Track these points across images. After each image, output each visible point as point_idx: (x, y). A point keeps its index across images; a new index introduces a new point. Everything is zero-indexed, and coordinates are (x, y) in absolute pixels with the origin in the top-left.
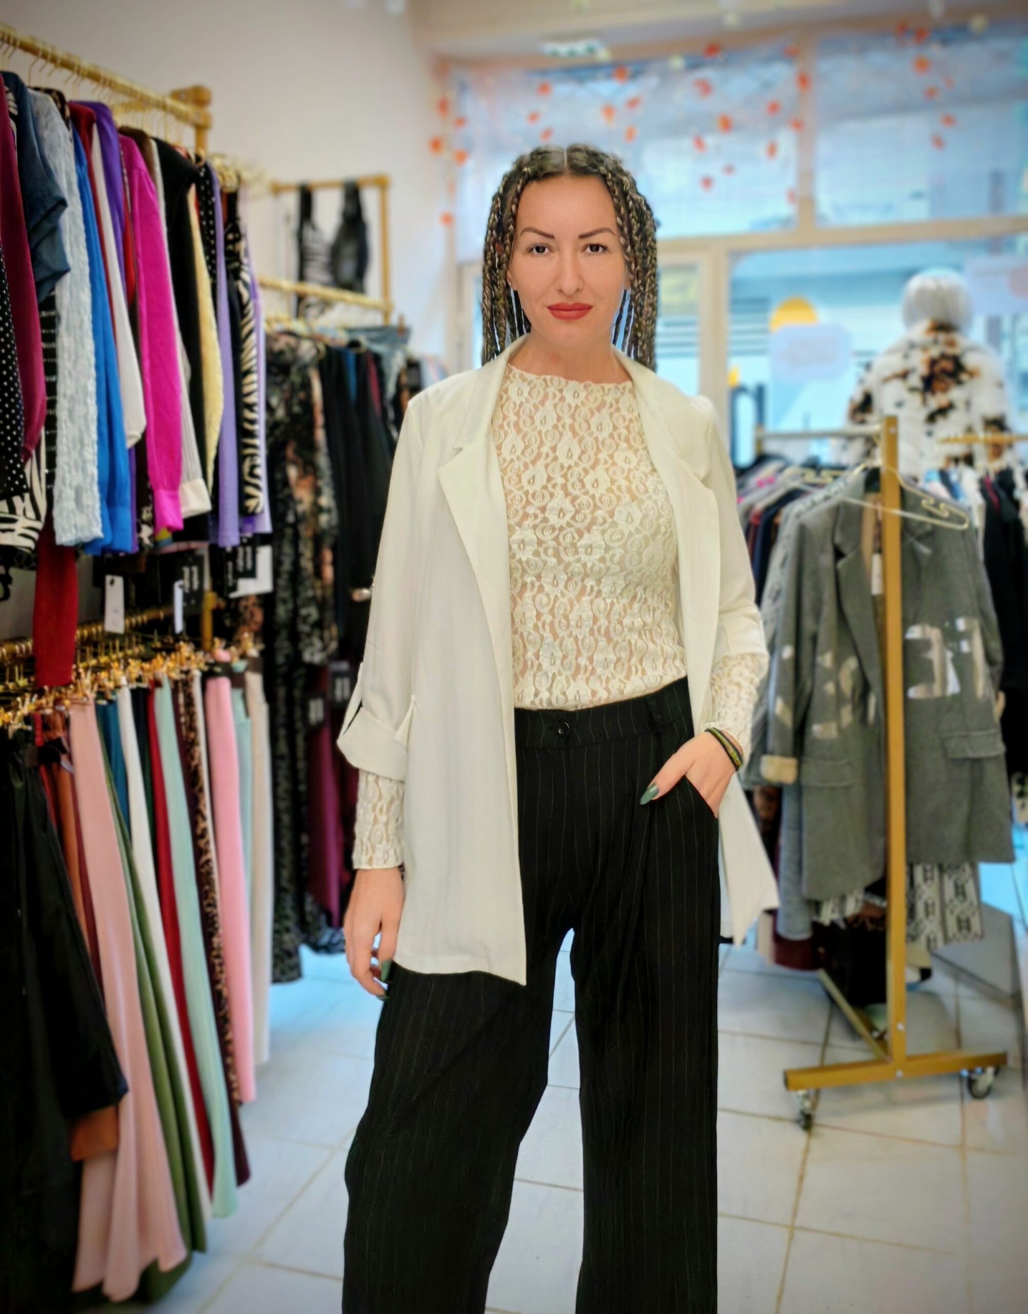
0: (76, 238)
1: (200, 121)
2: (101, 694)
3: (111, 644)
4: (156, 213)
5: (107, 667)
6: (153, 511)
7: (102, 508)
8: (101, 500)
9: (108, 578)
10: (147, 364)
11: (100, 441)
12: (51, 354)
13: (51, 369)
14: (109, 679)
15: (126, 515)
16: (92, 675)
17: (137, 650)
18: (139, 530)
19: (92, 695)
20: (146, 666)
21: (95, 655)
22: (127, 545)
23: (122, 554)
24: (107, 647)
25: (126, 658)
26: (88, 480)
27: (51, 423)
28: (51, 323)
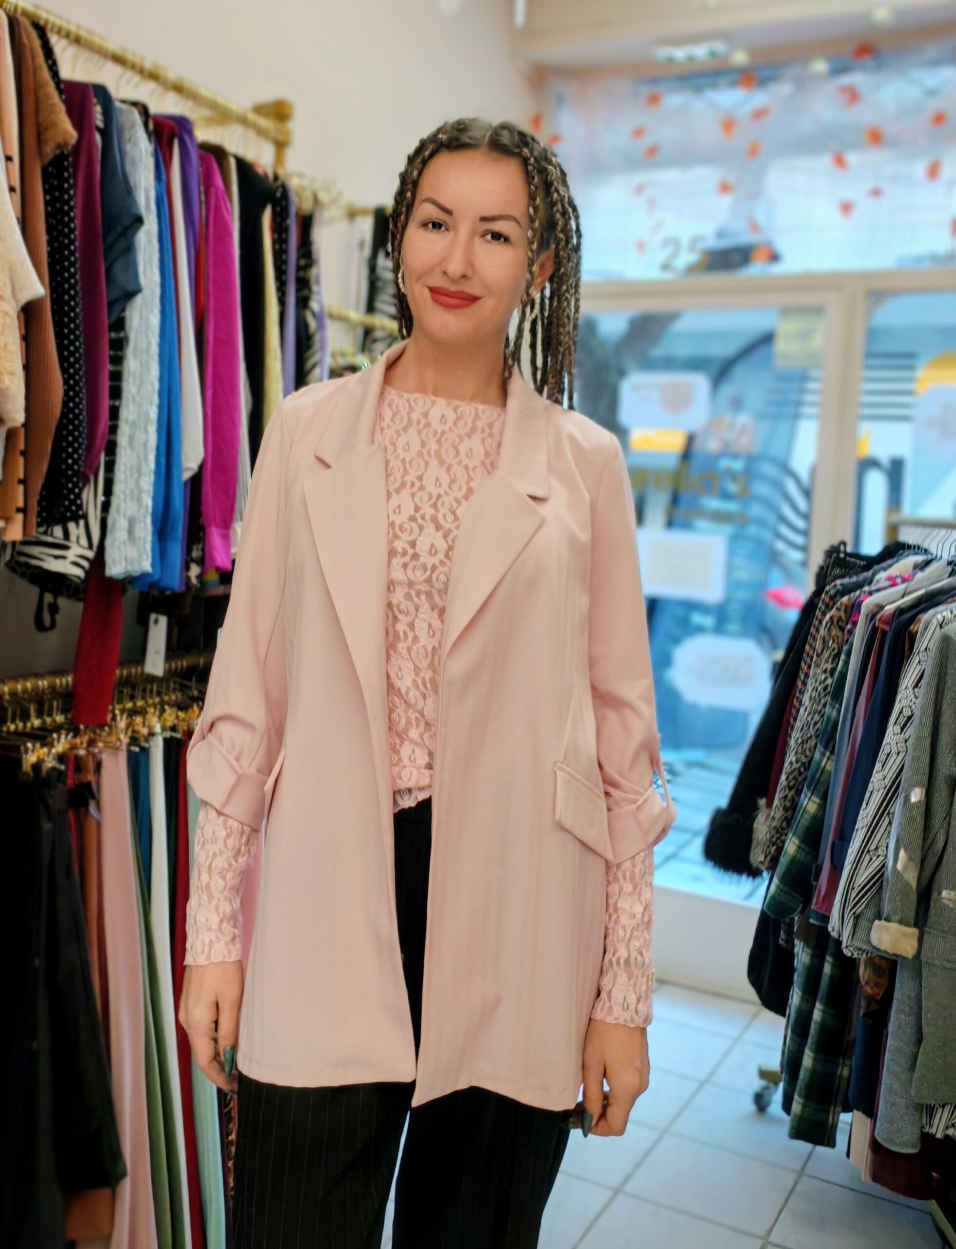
0: (150, 258)
1: (280, 137)
2: (134, 740)
3: (149, 687)
4: (230, 235)
5: (142, 712)
6: (203, 550)
7: (153, 542)
8: (154, 533)
9: (153, 616)
10: (209, 393)
11: (157, 471)
12: (117, 377)
13: (116, 393)
14: (144, 725)
15: (176, 551)
16: (127, 718)
17: (173, 697)
18: (187, 568)
19: (125, 740)
20: (182, 715)
21: (132, 698)
22: (174, 582)
23: (168, 593)
24: (144, 691)
25: (162, 704)
26: (143, 511)
27: (111, 448)
28: (119, 345)
